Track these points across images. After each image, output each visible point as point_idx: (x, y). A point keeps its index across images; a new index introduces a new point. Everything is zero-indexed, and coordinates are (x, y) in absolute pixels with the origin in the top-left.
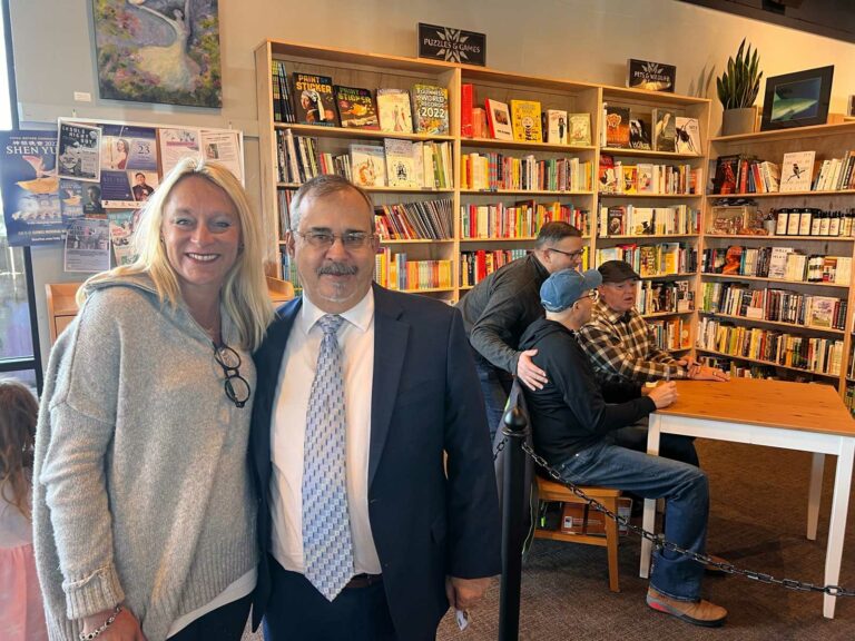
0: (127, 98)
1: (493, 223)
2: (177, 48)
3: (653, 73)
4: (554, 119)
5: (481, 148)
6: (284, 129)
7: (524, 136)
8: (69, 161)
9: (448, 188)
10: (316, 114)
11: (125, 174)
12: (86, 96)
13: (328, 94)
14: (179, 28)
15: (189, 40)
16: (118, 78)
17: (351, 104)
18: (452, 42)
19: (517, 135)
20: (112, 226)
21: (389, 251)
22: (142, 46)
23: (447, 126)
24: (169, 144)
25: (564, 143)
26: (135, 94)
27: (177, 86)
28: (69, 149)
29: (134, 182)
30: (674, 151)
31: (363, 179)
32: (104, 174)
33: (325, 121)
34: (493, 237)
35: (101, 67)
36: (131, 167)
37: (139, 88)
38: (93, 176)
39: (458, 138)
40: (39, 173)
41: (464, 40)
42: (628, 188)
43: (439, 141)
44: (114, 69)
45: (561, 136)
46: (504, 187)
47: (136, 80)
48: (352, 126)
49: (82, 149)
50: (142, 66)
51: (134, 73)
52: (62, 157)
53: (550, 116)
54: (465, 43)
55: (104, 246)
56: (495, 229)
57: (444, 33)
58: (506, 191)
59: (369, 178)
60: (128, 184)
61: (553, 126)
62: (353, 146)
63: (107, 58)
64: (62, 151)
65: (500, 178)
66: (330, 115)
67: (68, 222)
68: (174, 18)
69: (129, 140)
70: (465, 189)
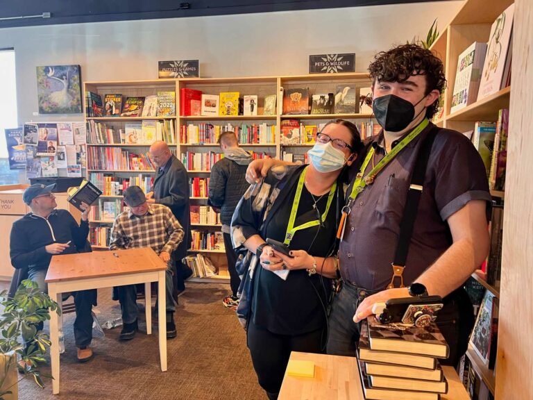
0: (48, 113)
1: (205, 163)
2: (64, 91)
3: (332, 62)
4: (247, 101)
5: (196, 121)
6: (90, 120)
7: (226, 112)
8: (29, 138)
9: (173, 144)
10: (111, 112)
11: (46, 142)
12: (36, 113)
13: (119, 102)
14: (65, 83)
15: (68, 87)
16: (44, 105)
17: (130, 105)
18: (178, 67)
19: (221, 113)
20: (42, 163)
21: (141, 175)
22: (52, 92)
23: (174, 111)
24: (61, 129)
25: (255, 114)
26: (50, 111)
27: (65, 106)
28: (28, 134)
29: (49, 145)
30: (358, 112)
31: (131, 140)
32: (39, 142)
33: (115, 114)
34: (205, 171)
35: (39, 102)
36: (48, 140)
37: (52, 108)
38: (36, 143)
39: (178, 117)
40: (19, 143)
41: (186, 65)
42: (309, 140)
43: (169, 119)
44: (43, 102)
45: (252, 110)
46: (210, 142)
47: (50, 105)
48: (125, 116)
49: (33, 133)
50: (52, 100)
51: (50, 103)
52: (26, 137)
53: (245, 100)
54: (187, 66)
55: (40, 170)
56: (205, 166)
57: (173, 64)
58: (211, 144)
59: (134, 140)
60: (47, 146)
61: (247, 105)
62: (126, 125)
63: (41, 98)
64: (25, 135)
65: (208, 137)
66: (118, 112)
67: (28, 161)
68: (63, 79)
69: (48, 129)
70: (184, 144)
